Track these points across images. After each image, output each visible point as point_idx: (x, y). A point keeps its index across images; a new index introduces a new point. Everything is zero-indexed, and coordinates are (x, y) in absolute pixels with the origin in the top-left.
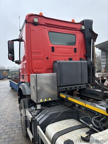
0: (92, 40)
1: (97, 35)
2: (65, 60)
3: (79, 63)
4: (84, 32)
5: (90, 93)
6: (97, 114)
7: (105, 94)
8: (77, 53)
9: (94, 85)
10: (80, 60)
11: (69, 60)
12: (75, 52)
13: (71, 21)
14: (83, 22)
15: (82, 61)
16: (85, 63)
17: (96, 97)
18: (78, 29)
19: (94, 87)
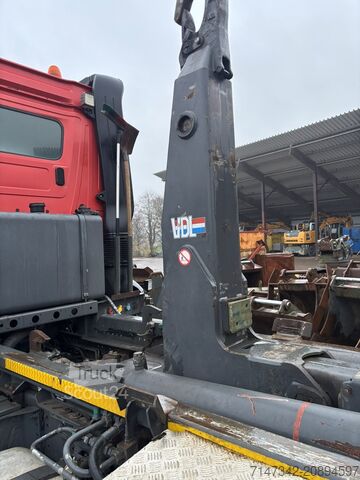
0: (118, 145)
1: (135, 133)
2: (17, 210)
3: (71, 221)
4: (92, 115)
5: (111, 331)
6: (94, 417)
7: (154, 328)
8: (65, 187)
9: (127, 299)
10: (77, 213)
11: (32, 212)
12: (60, 181)
13: (45, 71)
14: (91, 84)
15: (82, 217)
16: (95, 222)
17: (126, 342)
18: (73, 103)
19: (129, 308)
